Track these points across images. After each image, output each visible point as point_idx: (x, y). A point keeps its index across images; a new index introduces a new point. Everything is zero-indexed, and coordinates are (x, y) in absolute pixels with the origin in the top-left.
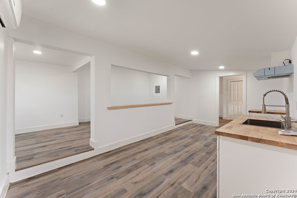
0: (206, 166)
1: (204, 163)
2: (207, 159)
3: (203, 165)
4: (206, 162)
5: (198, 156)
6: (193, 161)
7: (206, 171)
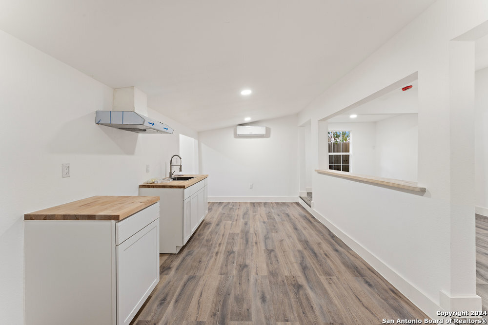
0: (224, 236)
1: (228, 239)
2: (228, 243)
3: (227, 236)
4: (226, 239)
5: (240, 244)
6: (240, 236)
7: (222, 233)
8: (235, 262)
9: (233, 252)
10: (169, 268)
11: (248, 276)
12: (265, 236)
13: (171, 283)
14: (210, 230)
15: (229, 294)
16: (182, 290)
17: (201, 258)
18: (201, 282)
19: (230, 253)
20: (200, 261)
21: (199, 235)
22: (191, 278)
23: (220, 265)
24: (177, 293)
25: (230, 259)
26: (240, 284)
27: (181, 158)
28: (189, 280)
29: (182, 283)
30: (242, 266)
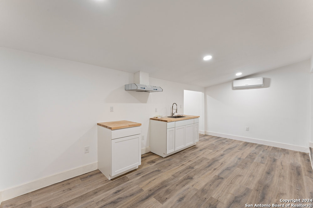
0: (197, 158)
1: (198, 160)
2: (195, 162)
3: (200, 158)
5: (203, 165)
7: (198, 156)
8: (188, 173)
9: (193, 168)
10: (154, 162)
11: (187, 183)
12: (227, 168)
13: (148, 169)
14: (193, 152)
15: (166, 187)
16: (149, 174)
17: (172, 164)
18: (160, 175)
19: (191, 167)
20: (170, 165)
21: (184, 152)
22: (158, 171)
23: (177, 171)
24: (146, 174)
25: (187, 171)
26: (177, 185)
27: (177, 105)
28: (156, 171)
29: (152, 171)
30: (189, 177)
